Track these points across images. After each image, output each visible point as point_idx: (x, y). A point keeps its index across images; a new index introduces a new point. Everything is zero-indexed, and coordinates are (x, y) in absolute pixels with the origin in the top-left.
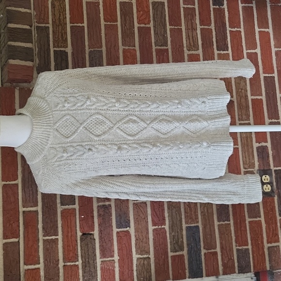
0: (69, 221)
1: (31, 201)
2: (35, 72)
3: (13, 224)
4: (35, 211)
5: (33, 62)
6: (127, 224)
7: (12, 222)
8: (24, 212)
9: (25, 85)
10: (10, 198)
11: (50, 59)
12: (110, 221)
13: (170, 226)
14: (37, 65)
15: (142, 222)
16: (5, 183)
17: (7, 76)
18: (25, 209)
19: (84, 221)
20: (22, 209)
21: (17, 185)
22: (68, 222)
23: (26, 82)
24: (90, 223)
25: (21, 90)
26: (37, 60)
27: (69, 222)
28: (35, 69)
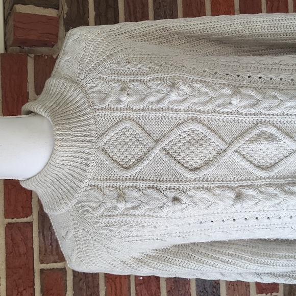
0: (118, 286)
1: (54, 252)
2: (62, 28)
3: (24, 292)
4: (61, 269)
5: (58, 9)
6: (215, 290)
7: (22, 289)
8: (42, 271)
9: (44, 50)
10: (18, 247)
11: (88, 5)
12: (187, 286)
13: (287, 293)
14: (65, 16)
15: (240, 287)
16: (10, 220)
17: (12, 34)
18: (44, 266)
19: (143, 286)
20: (38, 266)
21: (30, 224)
22: (116, 288)
23: (45, 44)
24: (154, 288)
25: (37, 58)
26: (66, 7)
27: (118, 288)
28: (62, 22)
